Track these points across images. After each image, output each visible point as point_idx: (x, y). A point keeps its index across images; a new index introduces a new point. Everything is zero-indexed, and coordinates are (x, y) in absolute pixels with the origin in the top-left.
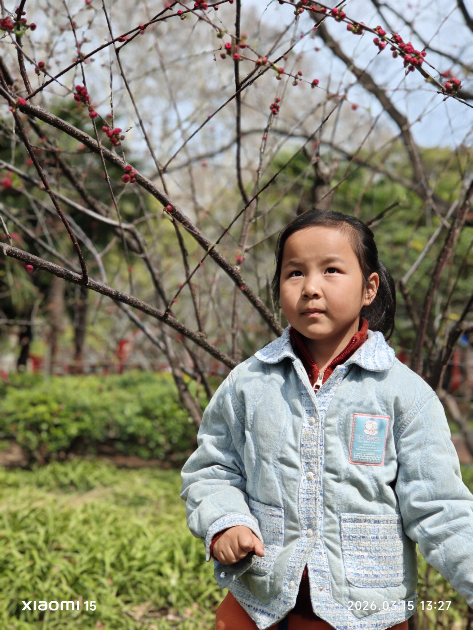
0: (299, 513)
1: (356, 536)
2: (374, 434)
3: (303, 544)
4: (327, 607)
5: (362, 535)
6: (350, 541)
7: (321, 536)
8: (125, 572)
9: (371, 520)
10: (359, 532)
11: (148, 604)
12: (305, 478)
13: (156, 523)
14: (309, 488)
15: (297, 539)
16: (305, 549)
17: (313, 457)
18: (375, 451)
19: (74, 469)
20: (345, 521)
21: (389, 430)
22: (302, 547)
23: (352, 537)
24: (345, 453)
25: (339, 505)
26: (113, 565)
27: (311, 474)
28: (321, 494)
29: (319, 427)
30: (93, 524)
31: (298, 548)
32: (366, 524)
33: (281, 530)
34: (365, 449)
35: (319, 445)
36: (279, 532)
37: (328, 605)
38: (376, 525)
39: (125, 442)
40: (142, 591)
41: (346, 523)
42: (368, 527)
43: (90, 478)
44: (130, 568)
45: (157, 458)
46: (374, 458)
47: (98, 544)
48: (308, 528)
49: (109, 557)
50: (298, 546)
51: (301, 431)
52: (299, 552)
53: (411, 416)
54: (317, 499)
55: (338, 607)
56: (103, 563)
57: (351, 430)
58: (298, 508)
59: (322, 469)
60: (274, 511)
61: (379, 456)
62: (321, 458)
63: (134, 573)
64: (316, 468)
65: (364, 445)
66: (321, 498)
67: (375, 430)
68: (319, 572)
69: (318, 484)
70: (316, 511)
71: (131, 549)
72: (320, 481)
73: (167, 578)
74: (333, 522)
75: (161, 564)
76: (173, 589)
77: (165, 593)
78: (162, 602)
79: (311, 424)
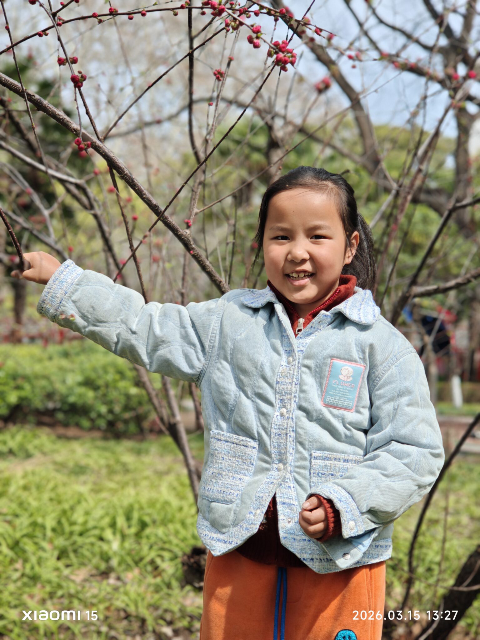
0: (271, 448)
1: (325, 473)
2: (349, 380)
3: (273, 477)
4: (294, 539)
5: (331, 472)
6: (319, 478)
7: (291, 471)
8: (67, 536)
9: (341, 459)
10: (329, 470)
11: (89, 567)
12: (278, 414)
13: (97, 490)
14: (281, 423)
15: (268, 472)
16: (275, 481)
17: (287, 394)
18: (347, 396)
19: (13, 437)
20: (316, 458)
21: (363, 378)
22: (272, 480)
23: (322, 474)
24: (319, 395)
25: (310, 442)
26: (54, 530)
27: (284, 410)
28: (293, 431)
29: (295, 365)
30: (34, 490)
31: (268, 480)
32: (336, 462)
33: (252, 461)
34: (338, 393)
35: (294, 383)
36: (250, 462)
37: (295, 537)
38: (345, 463)
39: (66, 412)
40: (83, 556)
41: (317, 461)
42: (338, 466)
43: (30, 447)
44: (71, 533)
45: (99, 429)
46: (346, 404)
47: (38, 509)
48: (279, 463)
49: (50, 523)
50: (267, 479)
51: (278, 369)
52: (268, 483)
53: (385, 369)
54: (288, 435)
55: (305, 540)
56: (43, 527)
57: (327, 374)
58: (270, 443)
59: (296, 407)
60: (249, 442)
61: (350, 402)
62: (295, 397)
63: (76, 538)
64: (289, 405)
65: (337, 389)
66: (293, 434)
67: (350, 376)
68: (287, 505)
69: (290, 420)
70: (286, 446)
71: (72, 514)
72: (292, 418)
73: (108, 542)
74: (304, 459)
75: (102, 529)
76: (115, 553)
77: (106, 558)
78: (103, 566)
79: (289, 363)
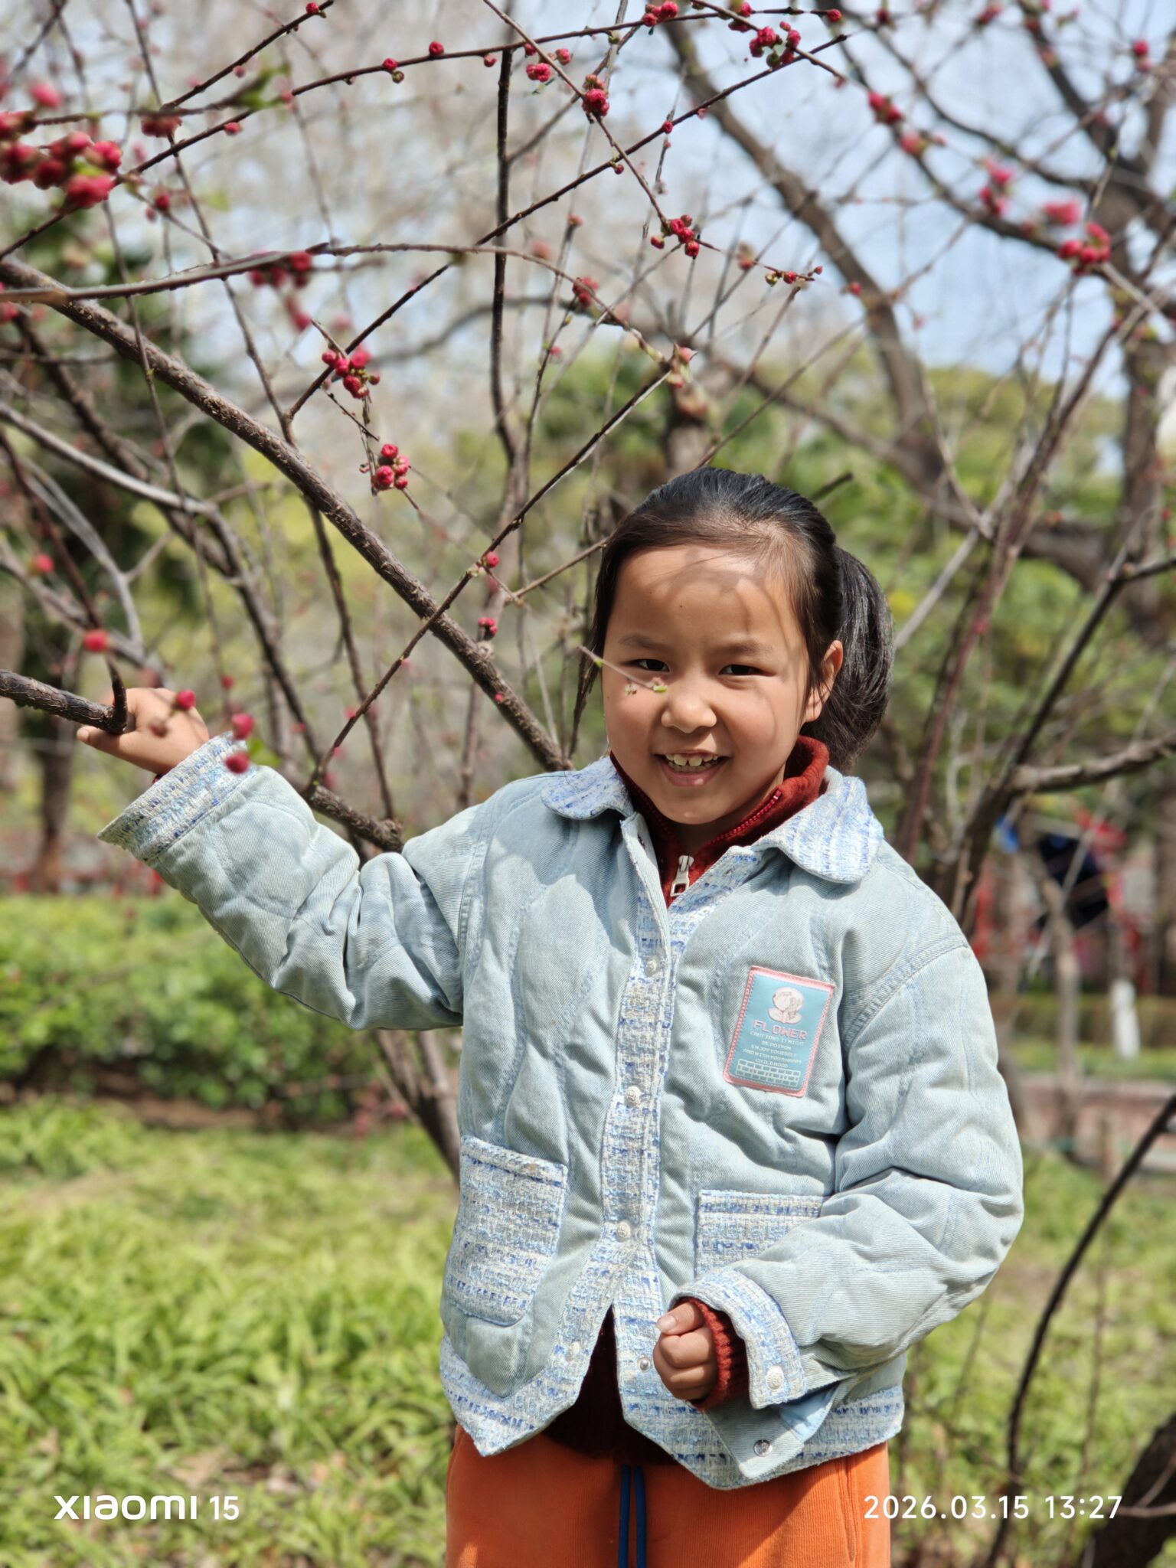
0: (602, 1182)
1: (731, 1245)
2: (792, 1021)
3: (605, 1256)
4: (657, 1409)
5: (746, 1241)
6: (717, 1256)
7: (649, 1240)
8: (166, 1371)
9: (771, 1207)
10: (741, 1235)
11: (220, 1451)
12: (622, 1099)
13: (241, 1258)
14: (627, 1124)
15: (593, 1242)
16: (612, 1268)
17: (645, 1052)
18: (788, 1060)
19: (36, 1125)
20: (709, 1208)
21: (829, 1015)
22: (604, 1264)
23: (724, 1245)
24: (719, 1054)
25: (696, 1169)
26: (134, 1356)
27: (635, 1091)
28: (655, 1142)
29: (663, 980)
30: (86, 1257)
31: (595, 1265)
32: (759, 1216)
33: (554, 1217)
34: (766, 1052)
35: (659, 1026)
36: (550, 1220)
37: (659, 1403)
38: (782, 1217)
39: (165, 1065)
40: (206, 1421)
41: (712, 1215)
42: (764, 1224)
43: (77, 1150)
44: (178, 1365)
45: (246, 1106)
46: (784, 1077)
47: (98, 1304)
48: (620, 1220)
49: (126, 1337)
50: (593, 1260)
51: (623, 988)
52: (596, 1274)
54: (646, 1153)
55: (684, 1409)
56: (109, 1349)
57: (739, 1005)
58: (601, 1170)
59: (662, 1083)
60: (544, 1169)
61: (796, 1074)
62: (662, 1058)
63: (188, 1376)
64: (647, 1078)
65: (764, 1043)
66: (655, 1151)
67: (795, 1012)
68: (639, 1324)
69: (650, 1116)
70: (640, 1179)
71: (180, 1318)
72: (655, 1111)
73: (269, 1388)
74: (680, 1210)
75: (254, 1355)
76: (285, 1415)
77: (262, 1427)
78: (255, 1447)
79: (648, 972)
